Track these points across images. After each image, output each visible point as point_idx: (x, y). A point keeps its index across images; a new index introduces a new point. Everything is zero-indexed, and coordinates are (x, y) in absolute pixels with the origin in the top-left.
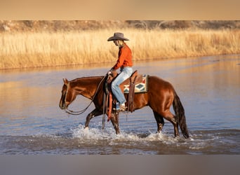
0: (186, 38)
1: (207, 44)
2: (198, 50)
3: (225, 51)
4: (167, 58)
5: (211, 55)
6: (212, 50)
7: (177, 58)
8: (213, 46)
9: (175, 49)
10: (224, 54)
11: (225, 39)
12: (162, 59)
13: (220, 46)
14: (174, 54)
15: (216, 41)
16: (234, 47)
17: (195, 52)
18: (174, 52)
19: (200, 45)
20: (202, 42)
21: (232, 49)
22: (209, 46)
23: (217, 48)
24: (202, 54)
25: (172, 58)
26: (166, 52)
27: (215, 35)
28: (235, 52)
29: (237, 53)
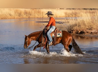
0: (15, 11)
1: (22, 14)
2: (19, 16)
3: (29, 16)
4: (7, 19)
5: (24, 18)
6: (25, 16)
7: (11, 18)
8: (25, 15)
9: (10, 15)
10: (29, 18)
11: (30, 12)
12: (5, 19)
13: (28, 15)
14: (10, 17)
15: (26, 13)
16: (33, 15)
17: (18, 17)
18: (10, 16)
19: (20, 14)
20: (21, 13)
21: (32, 16)
22: (23, 14)
23: (26, 15)
24: (21, 18)
25: (9, 18)
26: (6, 16)
27: (26, 10)
28: (33, 17)
29: (34, 18)
